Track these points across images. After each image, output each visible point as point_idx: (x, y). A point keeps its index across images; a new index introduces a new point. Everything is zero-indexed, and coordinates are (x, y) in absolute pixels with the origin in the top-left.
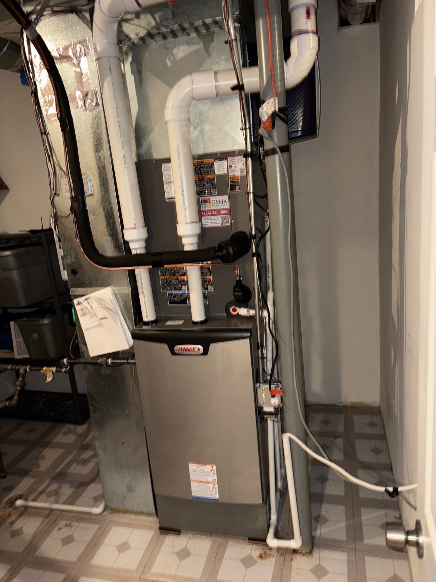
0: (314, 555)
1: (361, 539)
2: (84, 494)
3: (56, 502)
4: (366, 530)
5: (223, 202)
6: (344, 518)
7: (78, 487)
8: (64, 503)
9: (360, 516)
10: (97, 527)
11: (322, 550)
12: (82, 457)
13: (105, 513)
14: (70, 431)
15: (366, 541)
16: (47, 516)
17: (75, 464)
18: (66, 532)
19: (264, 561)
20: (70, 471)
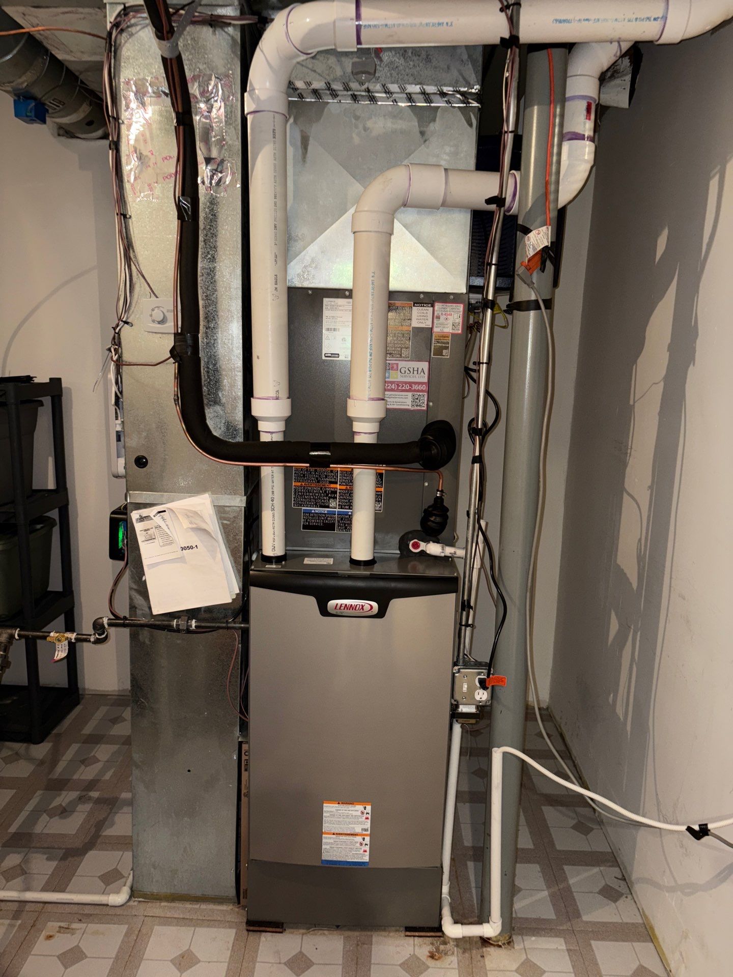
0: (516, 947)
1: (578, 916)
2: (80, 871)
3: (28, 889)
4: (581, 900)
5: (419, 373)
6: (541, 883)
7: (64, 858)
8: (44, 890)
9: (565, 879)
10: (124, 928)
11: (525, 938)
12: (55, 803)
13: (131, 903)
14: (17, 756)
15: (585, 918)
16: (17, 915)
17: (45, 817)
18: (64, 943)
19: (438, 963)
20: (38, 829)
